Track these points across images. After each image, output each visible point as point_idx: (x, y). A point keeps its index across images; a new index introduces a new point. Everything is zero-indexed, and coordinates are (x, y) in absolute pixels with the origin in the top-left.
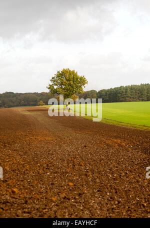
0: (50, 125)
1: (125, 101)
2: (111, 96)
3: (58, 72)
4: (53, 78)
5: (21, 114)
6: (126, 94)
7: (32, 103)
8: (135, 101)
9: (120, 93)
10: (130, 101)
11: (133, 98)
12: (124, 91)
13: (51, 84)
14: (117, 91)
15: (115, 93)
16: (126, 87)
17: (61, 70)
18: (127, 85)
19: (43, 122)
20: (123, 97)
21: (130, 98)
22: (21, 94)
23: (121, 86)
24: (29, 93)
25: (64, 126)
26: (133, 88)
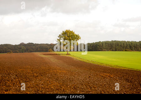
0: (59, 63)
1: (102, 50)
2: (93, 47)
3: (63, 32)
4: (60, 35)
5: (40, 57)
6: (102, 47)
7: (44, 50)
8: (108, 51)
9: (98, 46)
10: (105, 51)
11: (107, 49)
12: (101, 44)
13: (59, 39)
14: (97, 44)
15: (96, 46)
16: (102, 42)
17: (65, 30)
18: (103, 41)
19: (54, 62)
20: (101, 48)
21: (105, 49)
22: (38, 44)
23: (100, 42)
24: (43, 44)
25: (68, 64)
26: (106, 43)
